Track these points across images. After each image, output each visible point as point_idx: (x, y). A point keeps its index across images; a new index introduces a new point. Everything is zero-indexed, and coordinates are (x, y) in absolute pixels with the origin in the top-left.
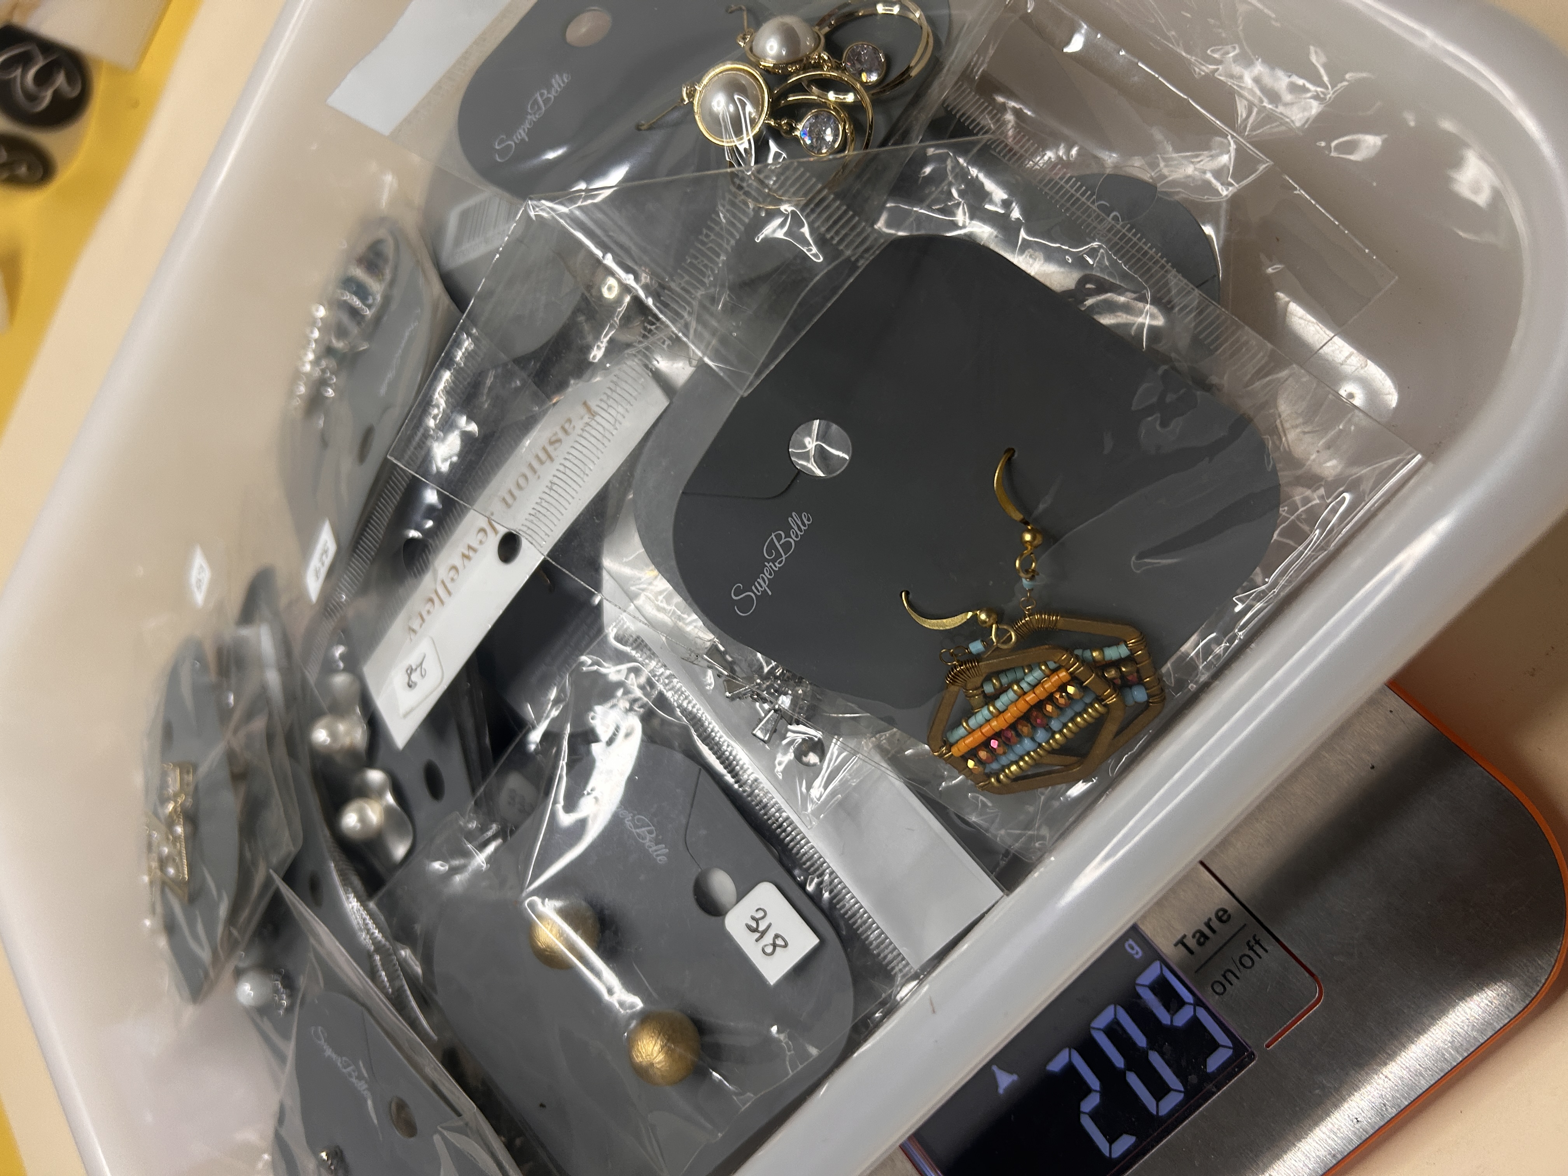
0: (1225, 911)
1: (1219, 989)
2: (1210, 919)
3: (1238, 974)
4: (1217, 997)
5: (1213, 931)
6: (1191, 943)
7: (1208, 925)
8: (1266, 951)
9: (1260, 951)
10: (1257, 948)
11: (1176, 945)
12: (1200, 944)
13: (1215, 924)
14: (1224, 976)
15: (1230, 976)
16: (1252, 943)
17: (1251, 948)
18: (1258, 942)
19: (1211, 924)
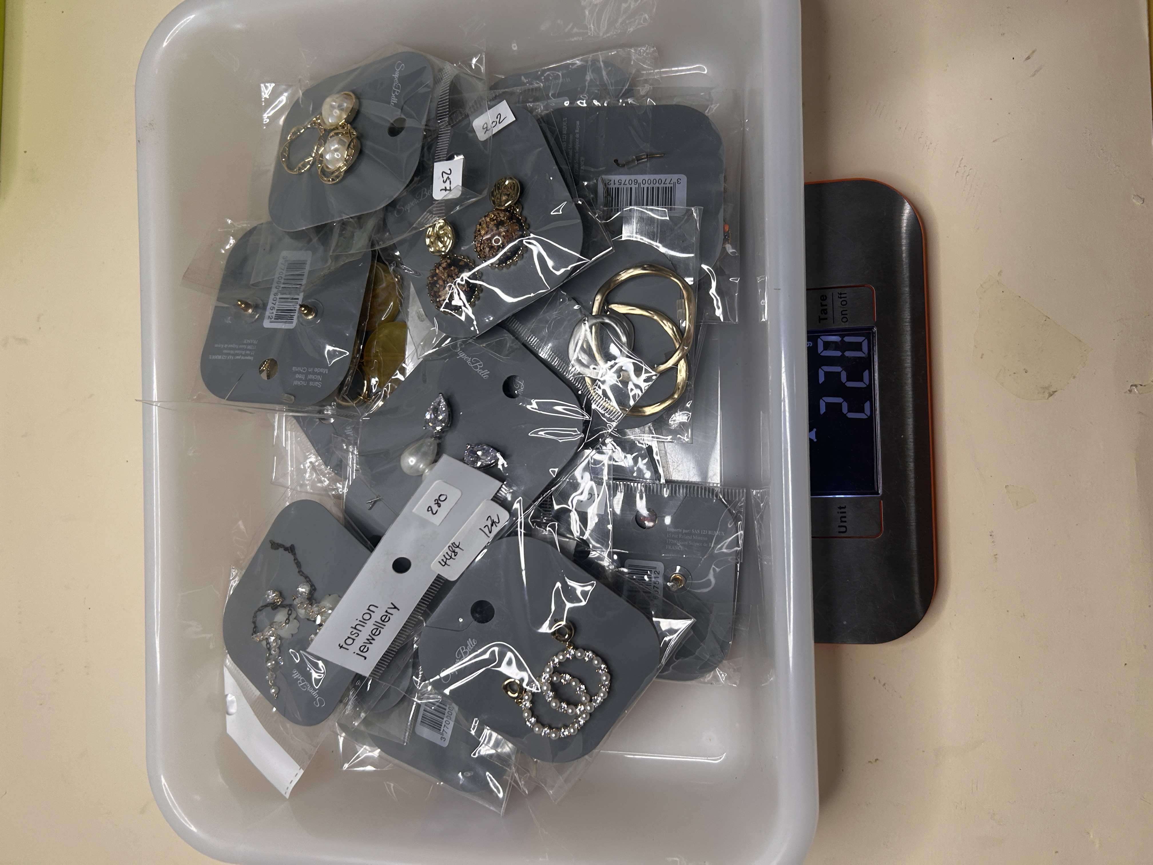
0: (823, 296)
1: (845, 320)
2: (821, 303)
3: (845, 309)
4: (847, 323)
5: (826, 305)
6: (823, 316)
7: (822, 305)
8: (846, 294)
9: (844, 295)
10: (842, 296)
11: (820, 322)
12: (826, 314)
13: (824, 303)
14: (842, 315)
15: (844, 313)
16: (840, 296)
17: (841, 298)
18: (841, 294)
19: (823, 304)
